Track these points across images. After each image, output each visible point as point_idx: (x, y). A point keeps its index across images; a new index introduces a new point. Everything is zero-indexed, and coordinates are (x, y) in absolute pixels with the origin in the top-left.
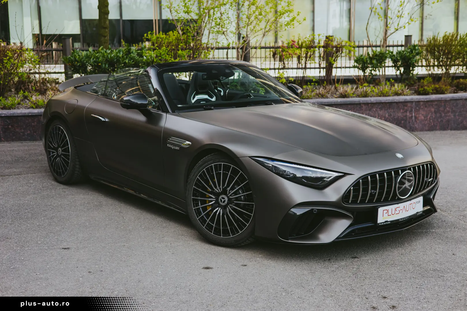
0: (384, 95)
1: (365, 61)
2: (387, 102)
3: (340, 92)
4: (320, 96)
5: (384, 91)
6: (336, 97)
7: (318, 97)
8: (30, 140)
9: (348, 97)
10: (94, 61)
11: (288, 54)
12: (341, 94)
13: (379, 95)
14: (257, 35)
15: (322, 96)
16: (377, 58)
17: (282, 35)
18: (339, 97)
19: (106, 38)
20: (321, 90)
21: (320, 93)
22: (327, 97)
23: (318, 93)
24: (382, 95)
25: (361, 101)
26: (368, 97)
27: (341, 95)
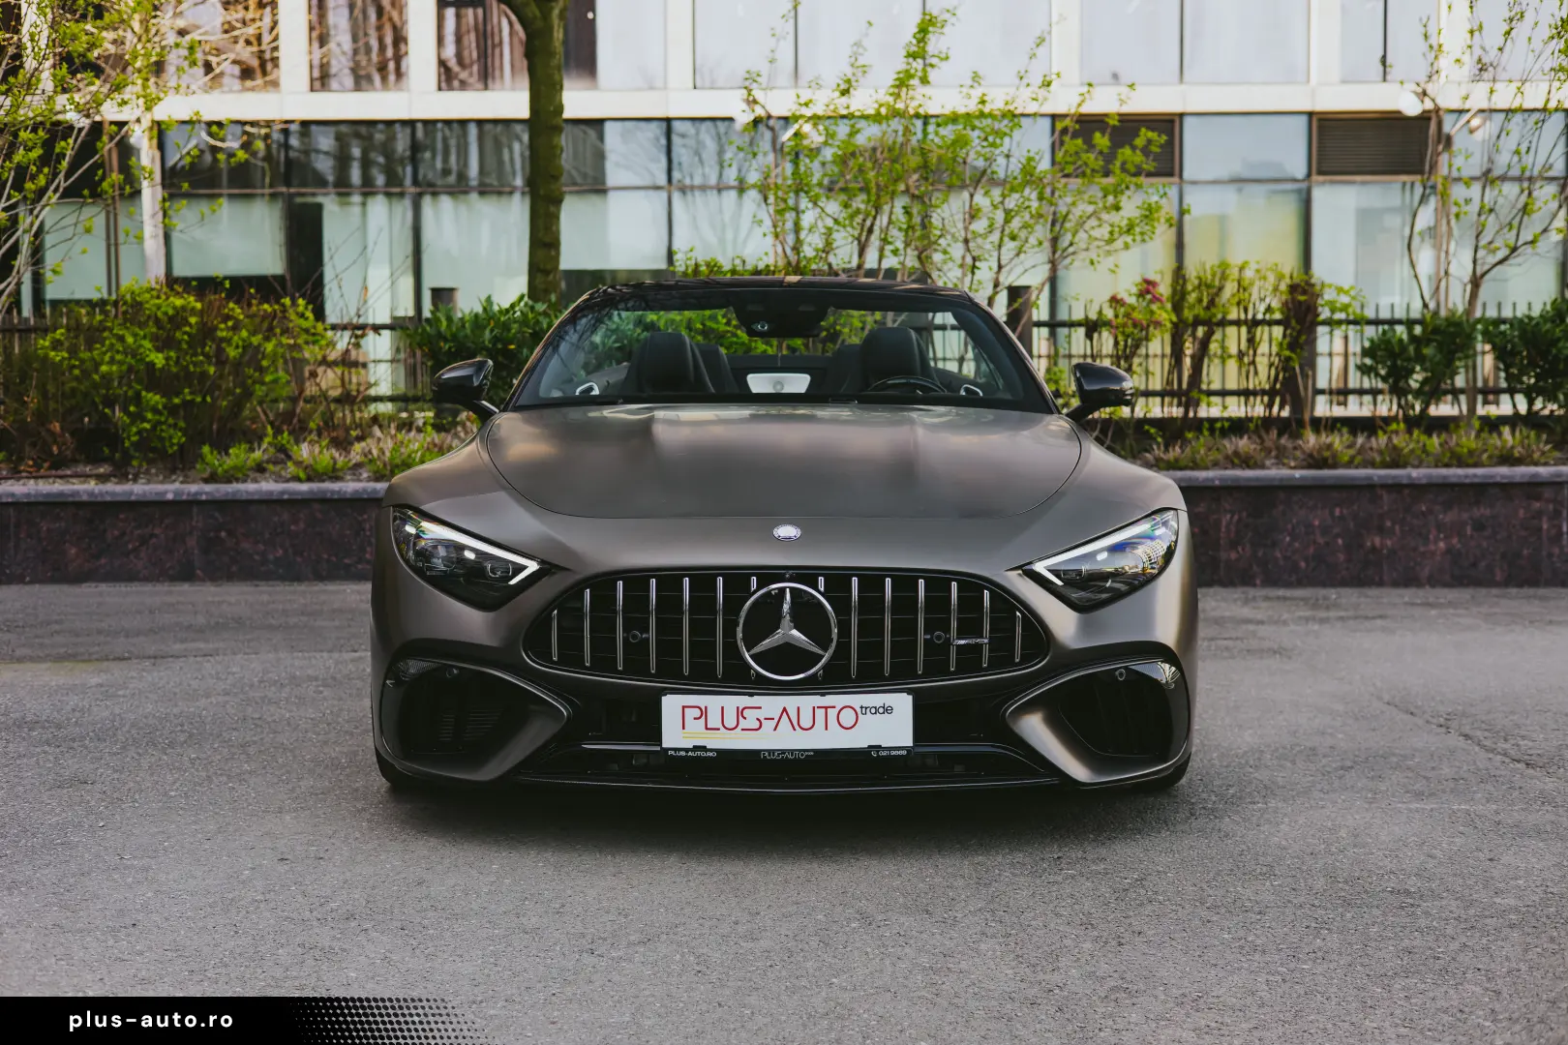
0: (1461, 463)
1: (1397, 350)
2: (1467, 481)
3: (1308, 451)
4: (1236, 461)
5: (1458, 449)
6: (1292, 464)
7: (1229, 466)
8: (283, 578)
9: (1334, 466)
10: (495, 336)
11: (1130, 322)
12: (1311, 456)
13: (1446, 460)
14: (1034, 267)
15: (1247, 462)
16: (1438, 338)
17: (1116, 266)
18: (1302, 468)
19: (551, 277)
20: (1244, 444)
21: (1236, 453)
22: (1263, 467)
23: (1230, 452)
24: (1455, 462)
25: (1376, 478)
26: (1404, 466)
27: (1311, 461)
